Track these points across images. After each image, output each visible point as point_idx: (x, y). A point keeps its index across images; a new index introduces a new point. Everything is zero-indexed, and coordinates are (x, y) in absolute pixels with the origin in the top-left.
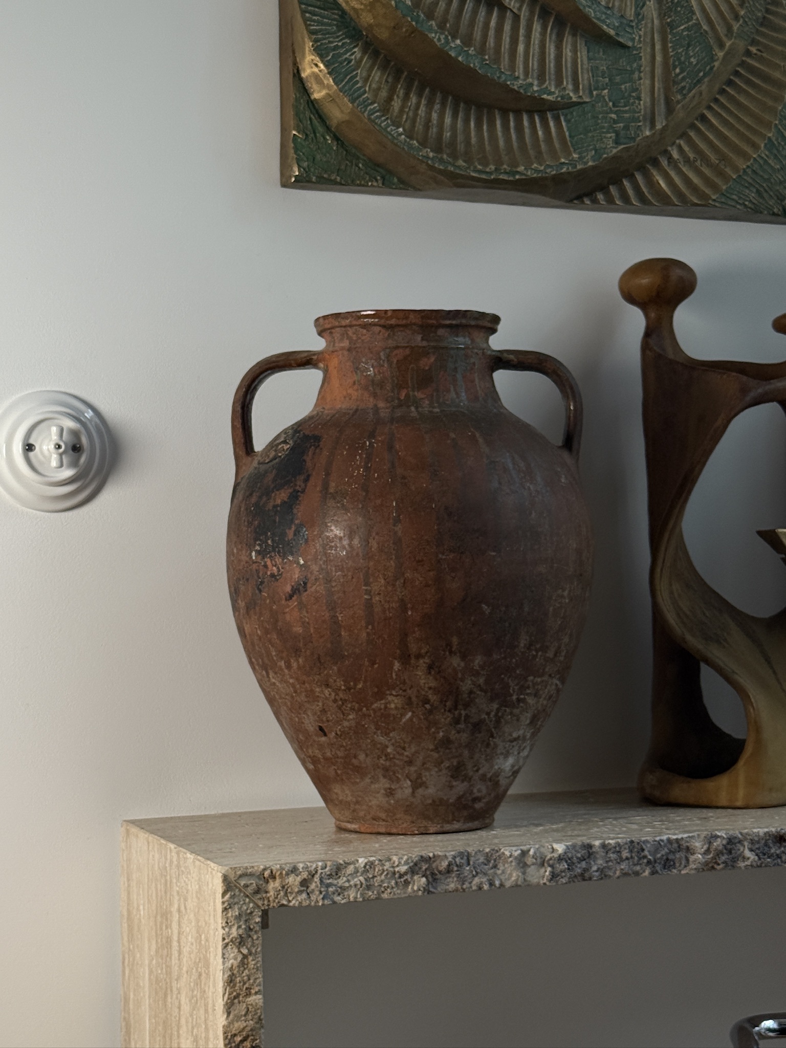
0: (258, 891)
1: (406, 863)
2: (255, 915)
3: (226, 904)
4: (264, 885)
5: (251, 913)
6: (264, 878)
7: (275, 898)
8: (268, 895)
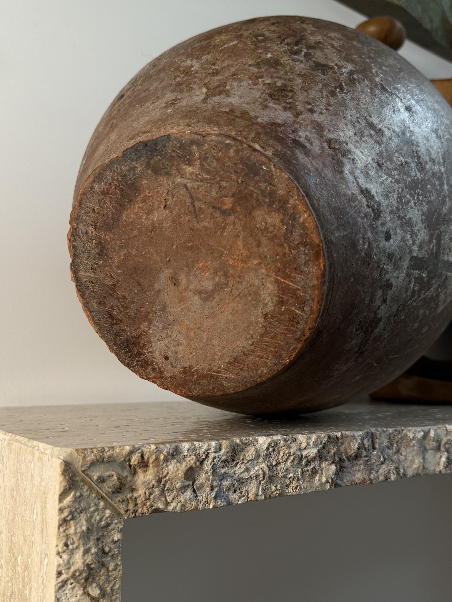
0: (120, 489)
1: (315, 445)
2: (113, 529)
3: (66, 513)
4: (129, 479)
5: (108, 525)
6: (130, 466)
7: (146, 499)
8: (135, 495)
